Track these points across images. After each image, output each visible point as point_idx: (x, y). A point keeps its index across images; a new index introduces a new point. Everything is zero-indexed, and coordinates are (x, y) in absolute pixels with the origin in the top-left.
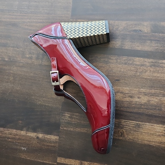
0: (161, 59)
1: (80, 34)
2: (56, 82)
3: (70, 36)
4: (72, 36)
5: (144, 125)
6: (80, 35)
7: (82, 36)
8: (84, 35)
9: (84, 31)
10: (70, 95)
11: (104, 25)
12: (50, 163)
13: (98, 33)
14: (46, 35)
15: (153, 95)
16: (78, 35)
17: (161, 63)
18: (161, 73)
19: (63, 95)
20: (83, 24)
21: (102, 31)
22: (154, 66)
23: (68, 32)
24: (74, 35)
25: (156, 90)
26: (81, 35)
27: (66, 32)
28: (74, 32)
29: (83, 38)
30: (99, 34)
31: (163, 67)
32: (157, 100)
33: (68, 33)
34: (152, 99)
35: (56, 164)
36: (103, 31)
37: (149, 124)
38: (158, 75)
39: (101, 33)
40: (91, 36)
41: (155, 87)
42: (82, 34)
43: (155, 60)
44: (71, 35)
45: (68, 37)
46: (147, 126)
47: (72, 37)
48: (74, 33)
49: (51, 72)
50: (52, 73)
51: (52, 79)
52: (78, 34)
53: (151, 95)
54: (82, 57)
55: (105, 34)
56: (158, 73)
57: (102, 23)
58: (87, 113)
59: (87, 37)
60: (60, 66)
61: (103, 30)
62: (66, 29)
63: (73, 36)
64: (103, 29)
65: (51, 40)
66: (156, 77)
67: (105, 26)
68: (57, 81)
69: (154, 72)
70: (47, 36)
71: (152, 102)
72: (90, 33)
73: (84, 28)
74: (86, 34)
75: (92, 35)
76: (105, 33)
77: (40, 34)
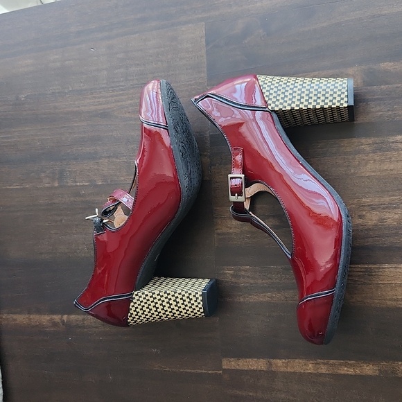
0: (392, 135)
1: (294, 102)
2: (238, 196)
3: (273, 105)
4: (277, 106)
5: (381, 270)
6: (293, 105)
7: (298, 108)
8: (302, 106)
9: (303, 97)
10: (263, 223)
11: (345, 88)
12: (210, 372)
13: (330, 104)
14: (226, 100)
15: (387, 207)
16: (289, 105)
17: (393, 142)
18: (397, 161)
19: (249, 220)
20: (302, 83)
21: (339, 101)
22: (380, 149)
23: (271, 97)
24: (281, 104)
25: (393, 196)
26: (297, 106)
27: (267, 96)
28: (282, 98)
29: (300, 110)
30: (333, 106)
31: (397, 150)
32: (397, 216)
33: (271, 99)
34: (388, 215)
35: (221, 372)
36: (342, 102)
37: (389, 266)
38: (392, 166)
39: (338, 104)
40: (316, 109)
41: (388, 191)
42: (298, 103)
43: (381, 139)
44: (277, 103)
45: (270, 107)
46: (387, 270)
47: (276, 109)
48: (282, 101)
49: (230, 176)
50: (231, 178)
51: (231, 189)
52: (290, 102)
53: (384, 208)
54: (294, 149)
55: (345, 108)
56: (390, 162)
57: (341, 83)
58: (293, 261)
59: (308, 110)
60: (249, 166)
61: (342, 99)
62: (267, 91)
63: (281, 107)
64: (343, 96)
65: (238, 111)
66: (387, 170)
67: (347, 91)
68: (240, 194)
69: (382, 161)
70: (229, 101)
71: (389, 221)
72: (315, 104)
73: (304, 92)
74: (306, 103)
75: (318, 107)
76: (346, 105)
77: (215, 95)
